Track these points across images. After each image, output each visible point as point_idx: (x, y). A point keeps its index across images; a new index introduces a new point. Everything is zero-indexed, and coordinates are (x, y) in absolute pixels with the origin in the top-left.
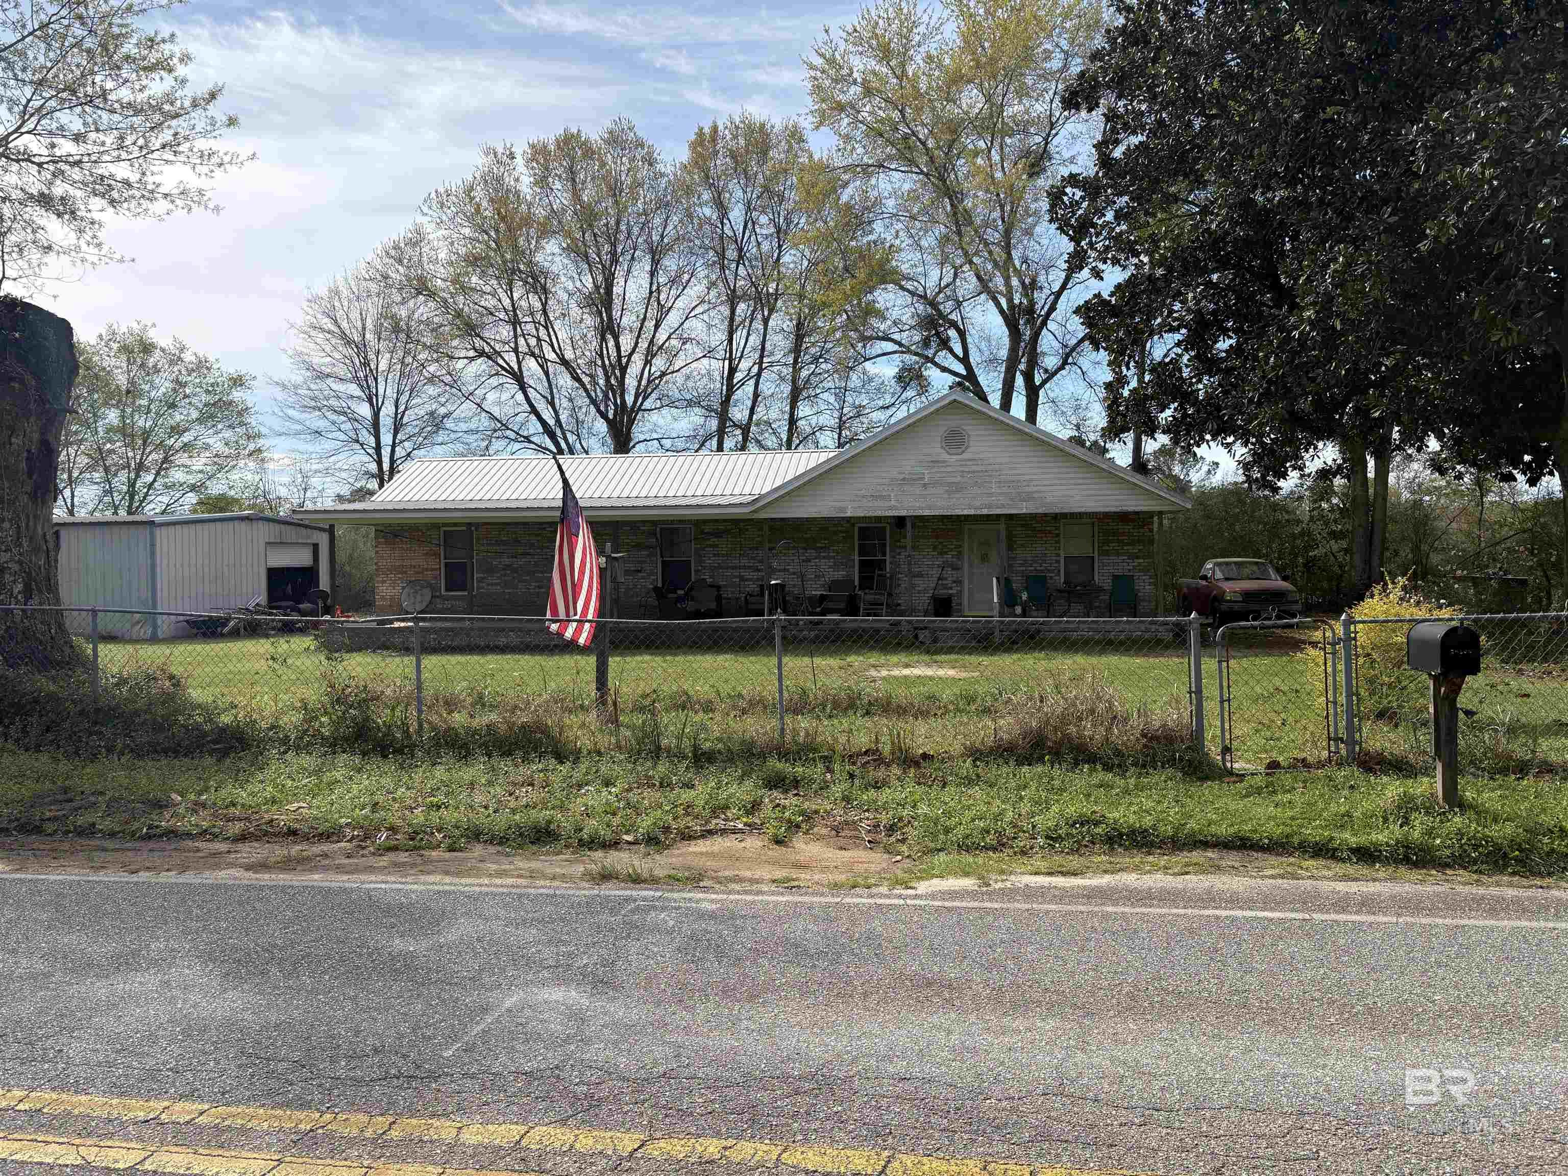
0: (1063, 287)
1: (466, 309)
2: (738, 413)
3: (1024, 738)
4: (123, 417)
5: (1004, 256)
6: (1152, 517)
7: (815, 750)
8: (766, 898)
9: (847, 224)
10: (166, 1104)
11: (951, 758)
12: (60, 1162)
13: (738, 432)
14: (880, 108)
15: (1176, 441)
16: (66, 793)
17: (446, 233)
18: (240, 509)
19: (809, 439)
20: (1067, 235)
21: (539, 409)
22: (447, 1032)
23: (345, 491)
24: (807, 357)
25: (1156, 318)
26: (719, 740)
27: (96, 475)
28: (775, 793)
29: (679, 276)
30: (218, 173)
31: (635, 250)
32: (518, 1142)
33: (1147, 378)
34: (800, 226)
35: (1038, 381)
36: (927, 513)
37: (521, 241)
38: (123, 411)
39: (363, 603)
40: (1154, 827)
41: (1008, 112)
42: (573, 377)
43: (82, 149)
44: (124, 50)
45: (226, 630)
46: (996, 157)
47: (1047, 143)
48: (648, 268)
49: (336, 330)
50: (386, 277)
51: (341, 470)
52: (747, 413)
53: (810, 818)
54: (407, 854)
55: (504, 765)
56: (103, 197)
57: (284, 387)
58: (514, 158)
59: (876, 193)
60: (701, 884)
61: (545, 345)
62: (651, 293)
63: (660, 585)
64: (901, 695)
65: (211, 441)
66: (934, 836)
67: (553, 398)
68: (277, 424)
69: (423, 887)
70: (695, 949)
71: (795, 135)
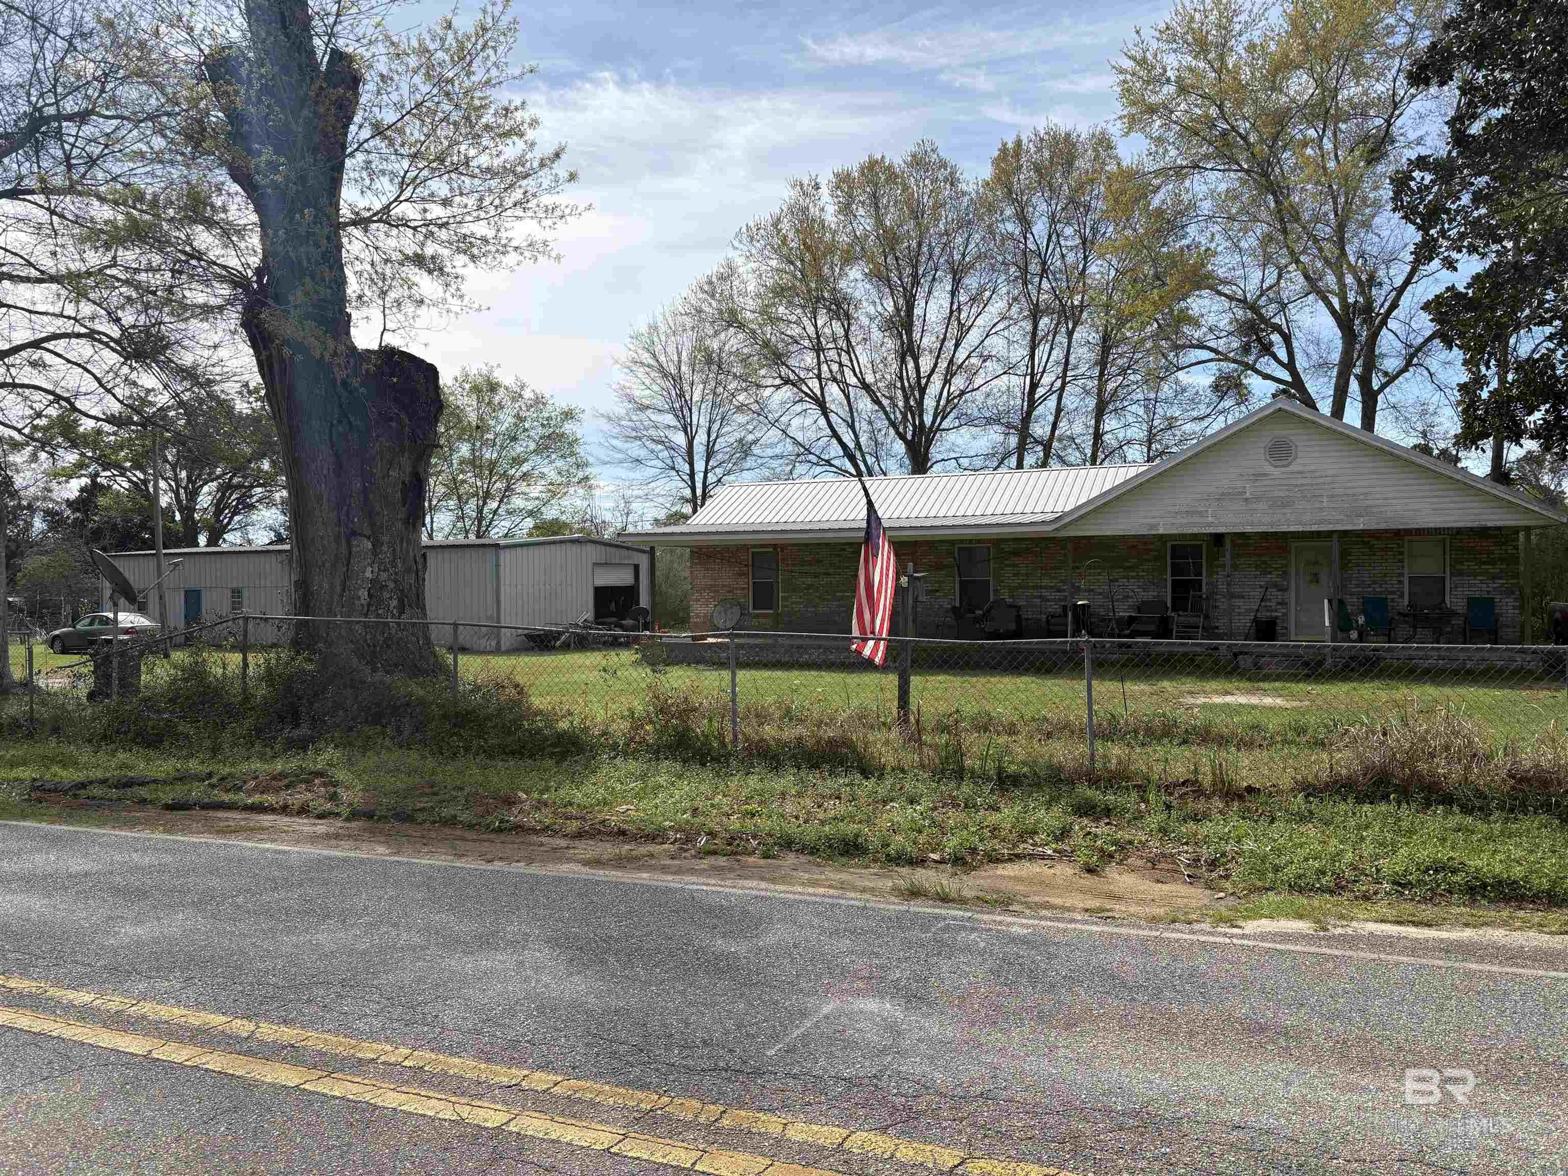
0: (1407, 282)
1: (773, 339)
2: (1040, 429)
3: (1365, 775)
4: (473, 450)
5: (1337, 252)
6: (1518, 532)
7: (1128, 779)
8: (1079, 926)
9: (1158, 230)
10: (526, 1072)
11: (1280, 792)
12: (440, 1116)
13: (1039, 448)
14: (1196, 106)
15: (1547, 448)
16: (432, 787)
17: (754, 265)
18: (571, 533)
19: (1116, 453)
20: (1414, 223)
21: (840, 433)
22: (769, 1032)
23: (662, 515)
24: (1114, 368)
25: (1522, 311)
26: (1024, 763)
27: (451, 503)
28: (1085, 821)
29: (980, 293)
30: (560, 224)
31: (936, 270)
32: (841, 1145)
33: (1510, 377)
34: (1107, 235)
35: (1376, 385)
36: (1248, 529)
37: (826, 270)
38: (474, 445)
39: (680, 620)
40: (1526, 879)
41: (1343, 95)
42: (873, 400)
43: (448, 212)
44: (484, 120)
45: (558, 643)
46: (1328, 145)
47: (1389, 125)
48: (949, 288)
49: (655, 364)
50: (699, 311)
51: (658, 495)
52: (1048, 429)
53: (1123, 848)
54: (725, 858)
55: (812, 777)
56: (465, 253)
57: (609, 419)
58: (818, 188)
59: (1190, 196)
60: (1011, 908)
61: (846, 370)
62: (951, 312)
63: (957, 605)
64: (1221, 724)
65: (545, 470)
66: (1262, 875)
67: (853, 421)
68: (602, 454)
69: (740, 892)
70: (1008, 973)
71: (1103, 142)
